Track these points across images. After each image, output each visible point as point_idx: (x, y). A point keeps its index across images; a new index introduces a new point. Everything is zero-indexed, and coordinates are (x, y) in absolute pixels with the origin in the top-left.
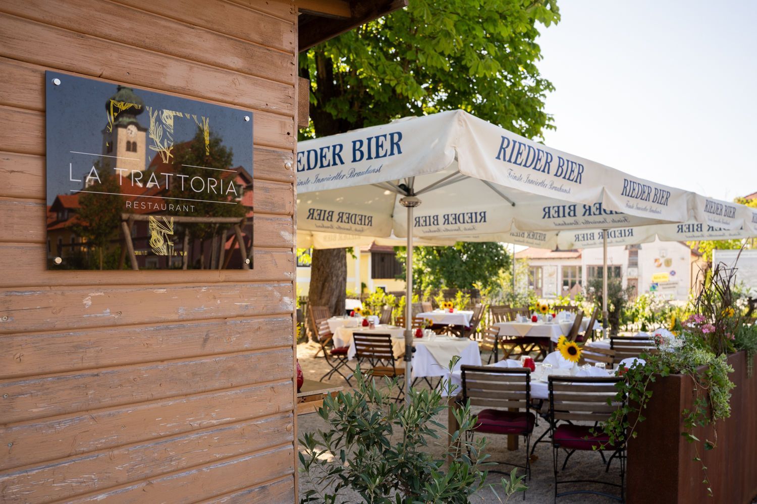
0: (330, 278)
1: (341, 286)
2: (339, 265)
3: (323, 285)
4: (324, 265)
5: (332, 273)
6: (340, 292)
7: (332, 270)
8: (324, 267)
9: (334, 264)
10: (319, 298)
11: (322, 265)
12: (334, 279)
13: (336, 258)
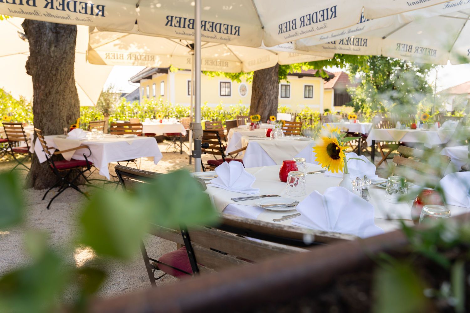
0: (264, 97)
1: (273, 103)
2: (271, 87)
3: (259, 102)
4: (260, 87)
5: (265, 93)
6: (272, 107)
7: (265, 91)
8: (259, 89)
9: (267, 86)
10: (255, 111)
11: (258, 87)
12: (267, 97)
13: (268, 82)
